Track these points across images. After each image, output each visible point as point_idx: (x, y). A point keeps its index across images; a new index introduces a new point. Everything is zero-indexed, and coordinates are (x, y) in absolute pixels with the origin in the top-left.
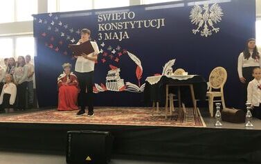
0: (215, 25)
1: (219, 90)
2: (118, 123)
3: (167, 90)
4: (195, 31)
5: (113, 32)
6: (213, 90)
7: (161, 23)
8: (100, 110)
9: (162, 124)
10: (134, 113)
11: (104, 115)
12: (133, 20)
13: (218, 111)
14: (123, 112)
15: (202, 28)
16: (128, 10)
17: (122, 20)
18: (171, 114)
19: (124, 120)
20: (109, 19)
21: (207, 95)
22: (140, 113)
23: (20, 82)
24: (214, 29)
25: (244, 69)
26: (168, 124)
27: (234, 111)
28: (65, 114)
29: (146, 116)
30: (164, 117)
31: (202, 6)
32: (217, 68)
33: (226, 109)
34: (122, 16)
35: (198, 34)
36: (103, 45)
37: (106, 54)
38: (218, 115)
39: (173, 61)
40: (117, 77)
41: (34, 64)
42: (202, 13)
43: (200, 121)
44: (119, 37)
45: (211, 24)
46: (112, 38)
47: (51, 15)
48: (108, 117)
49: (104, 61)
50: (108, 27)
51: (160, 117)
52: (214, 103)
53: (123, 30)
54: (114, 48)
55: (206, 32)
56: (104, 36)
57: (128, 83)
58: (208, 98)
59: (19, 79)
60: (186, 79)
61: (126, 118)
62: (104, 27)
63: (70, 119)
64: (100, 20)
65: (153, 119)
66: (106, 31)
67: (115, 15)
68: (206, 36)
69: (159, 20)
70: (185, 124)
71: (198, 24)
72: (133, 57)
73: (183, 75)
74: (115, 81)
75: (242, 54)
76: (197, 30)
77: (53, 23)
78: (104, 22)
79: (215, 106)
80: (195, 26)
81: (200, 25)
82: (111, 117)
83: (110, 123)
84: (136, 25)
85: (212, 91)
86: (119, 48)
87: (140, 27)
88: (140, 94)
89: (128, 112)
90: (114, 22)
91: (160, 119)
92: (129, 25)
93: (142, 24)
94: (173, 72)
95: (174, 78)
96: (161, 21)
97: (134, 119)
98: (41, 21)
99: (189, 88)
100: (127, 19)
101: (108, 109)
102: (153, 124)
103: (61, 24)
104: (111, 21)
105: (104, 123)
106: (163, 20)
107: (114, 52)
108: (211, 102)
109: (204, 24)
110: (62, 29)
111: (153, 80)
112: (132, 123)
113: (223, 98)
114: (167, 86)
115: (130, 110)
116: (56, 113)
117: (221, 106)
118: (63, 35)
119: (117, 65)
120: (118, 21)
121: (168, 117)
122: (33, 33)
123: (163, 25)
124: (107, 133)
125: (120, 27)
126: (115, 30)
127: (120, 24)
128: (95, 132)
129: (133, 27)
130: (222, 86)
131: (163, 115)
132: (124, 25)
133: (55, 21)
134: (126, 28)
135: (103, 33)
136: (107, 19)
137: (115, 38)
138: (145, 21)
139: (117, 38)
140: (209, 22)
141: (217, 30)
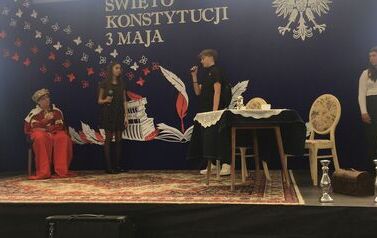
1: (327, 137)
2: (144, 200)
3: (234, 137)
4: (282, 30)
5: (133, 30)
6: (317, 137)
7: (222, 14)
9: (224, 200)
10: (173, 181)
11: (118, 186)
12: (170, 9)
13: (325, 174)
14: (153, 181)
15: (295, 25)
17: (150, 10)
19: (154, 194)
20: (125, 8)
21: (306, 147)
22: (184, 182)
24: (317, 26)
25: (369, 99)
26: (236, 200)
27: (355, 174)
28: (42, 185)
29: (195, 185)
30: (229, 187)
32: (324, 97)
33: (339, 171)
35: (289, 34)
36: (114, 54)
38: (325, 182)
39: (245, 83)
40: (141, 114)
43: (293, 194)
44: (145, 40)
45: (311, 17)
46: (132, 41)
48: (124, 189)
50: (124, 21)
51: (221, 188)
52: (319, 160)
53: (153, 28)
54: (136, 59)
55: (302, 32)
56: (116, 38)
57: (162, 126)
58: (307, 151)
60: (267, 116)
61: (158, 190)
62: (116, 21)
63: (52, 194)
64: (110, 8)
65: (207, 191)
66: (119, 29)
68: (303, 38)
69: (218, 9)
70: (266, 200)
71: (288, 16)
72: (171, 77)
73: (263, 108)
74: (136, 121)
75: (366, 72)
76: (287, 28)
77: (19, 14)
78: (116, 12)
79: (320, 166)
80: (284, 21)
81: (292, 19)
82: (131, 189)
83: (128, 200)
84: (177, 18)
85: (315, 138)
86: (144, 60)
87: (183, 21)
88: (183, 145)
89: (162, 180)
90: (136, 12)
91: (221, 191)
92: (163, 19)
93: (187, 17)
94: (245, 103)
95: (246, 115)
96: (221, 11)
97: (173, 193)
99: (274, 131)
100: (160, 8)
102: (208, 200)
103: (34, 15)
104: (129, 11)
105: (117, 200)
106: (225, 8)
107: (135, 67)
108: (314, 158)
109: (298, 18)
110: (36, 25)
111: (208, 119)
112: (169, 200)
113: (334, 152)
114: (233, 130)
115: (165, 176)
116: (25, 183)
117: (332, 167)
118: (38, 35)
119: (141, 92)
120: (142, 11)
121: (236, 188)
123: (225, 18)
124: (121, 218)
125: (147, 22)
126: (137, 27)
127: (147, 16)
128: (100, 216)
129: (170, 22)
130: (332, 130)
131: (227, 184)
132: (153, 18)
133: (24, 9)
134: (157, 23)
135: (115, 31)
136: (122, 7)
137: (138, 41)
138: (192, 11)
139: (141, 42)
140: (308, 14)
141: (321, 28)
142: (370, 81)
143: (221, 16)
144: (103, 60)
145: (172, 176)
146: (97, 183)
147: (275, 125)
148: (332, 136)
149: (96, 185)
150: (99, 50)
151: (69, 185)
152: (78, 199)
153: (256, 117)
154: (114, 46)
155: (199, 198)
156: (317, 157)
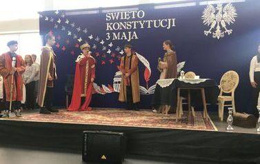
0: (228, 27)
1: (230, 94)
2: (130, 125)
3: (179, 93)
4: (207, 33)
5: (121, 32)
6: (224, 94)
7: (171, 23)
8: (108, 111)
9: (173, 127)
10: (143, 115)
11: (114, 117)
12: (142, 20)
13: (230, 116)
14: (132, 114)
15: (214, 30)
16: (137, 9)
17: (131, 20)
18: (180, 117)
19: (135, 122)
20: (117, 18)
21: (218, 100)
22: (150, 116)
23: (28, 82)
25: (256, 74)
26: (180, 127)
27: (246, 116)
28: (75, 114)
29: (156, 118)
30: (174, 120)
31: (215, 6)
32: (230, 72)
34: (131, 15)
35: (210, 35)
36: (111, 45)
37: (113, 55)
38: (230, 119)
39: (183, 63)
41: (39, 63)
42: (215, 14)
43: (210, 125)
44: (128, 37)
45: (224, 25)
46: (120, 38)
47: (57, 13)
48: (118, 119)
49: (112, 61)
50: (116, 26)
51: (170, 120)
52: (225, 107)
53: (132, 30)
55: (218, 34)
56: (111, 36)
58: (218, 102)
59: (27, 79)
60: (198, 82)
61: (136, 120)
62: (112, 26)
63: (82, 119)
64: (109, 18)
65: (163, 121)
66: (114, 31)
67: (124, 14)
68: (218, 38)
69: (170, 20)
70: (196, 128)
71: (211, 24)
72: (142, 58)
73: (195, 79)
76: (209, 32)
77: (59, 22)
78: (112, 21)
80: (207, 28)
81: (213, 26)
82: (122, 119)
83: (122, 124)
84: (146, 25)
87: (149, 27)
90: (123, 21)
91: (171, 122)
92: (138, 25)
93: (152, 24)
95: (186, 82)
96: (172, 21)
97: (145, 122)
98: (47, 19)
99: (200, 90)
100: (137, 19)
101: (115, 111)
102: (165, 126)
103: (67, 22)
104: (119, 21)
105: (116, 124)
106: (174, 20)
107: (122, 53)
111: (164, 83)
112: (144, 125)
113: (233, 103)
114: (179, 89)
115: (138, 112)
118: (70, 34)
120: (126, 20)
121: (179, 120)
122: (39, 31)
123: (174, 25)
124: (121, 133)
125: (129, 27)
126: (123, 30)
127: (129, 24)
128: (110, 132)
129: (142, 27)
130: (233, 91)
131: (173, 118)
132: (133, 25)
133: (61, 19)
134: (135, 28)
135: (111, 32)
136: (115, 18)
137: (124, 38)
138: (155, 21)
139: (126, 38)
140: (222, 23)
141: (229, 32)
142: (257, 63)
143: (172, 24)
144: (104, 48)
145: (142, 112)
146: (103, 115)
147: (202, 87)
148: (233, 94)
149: (103, 116)
150: (102, 42)
151: (89, 115)
152: (96, 123)
153: (192, 83)
154: (111, 40)
155: (160, 125)
156: (223, 106)
